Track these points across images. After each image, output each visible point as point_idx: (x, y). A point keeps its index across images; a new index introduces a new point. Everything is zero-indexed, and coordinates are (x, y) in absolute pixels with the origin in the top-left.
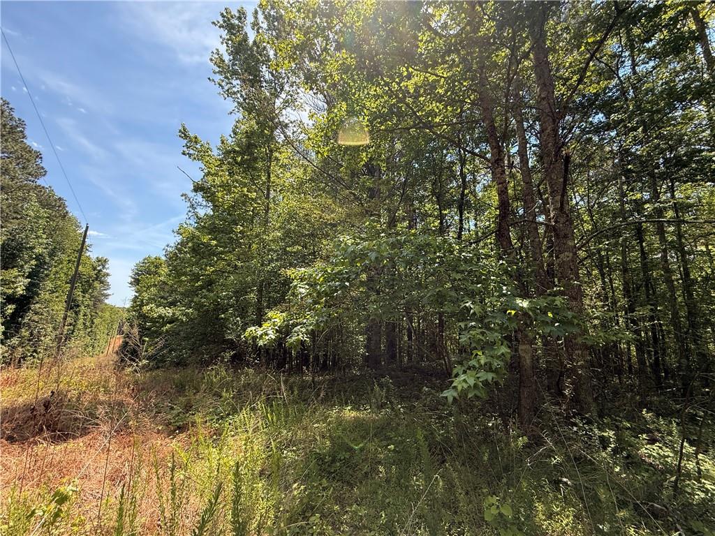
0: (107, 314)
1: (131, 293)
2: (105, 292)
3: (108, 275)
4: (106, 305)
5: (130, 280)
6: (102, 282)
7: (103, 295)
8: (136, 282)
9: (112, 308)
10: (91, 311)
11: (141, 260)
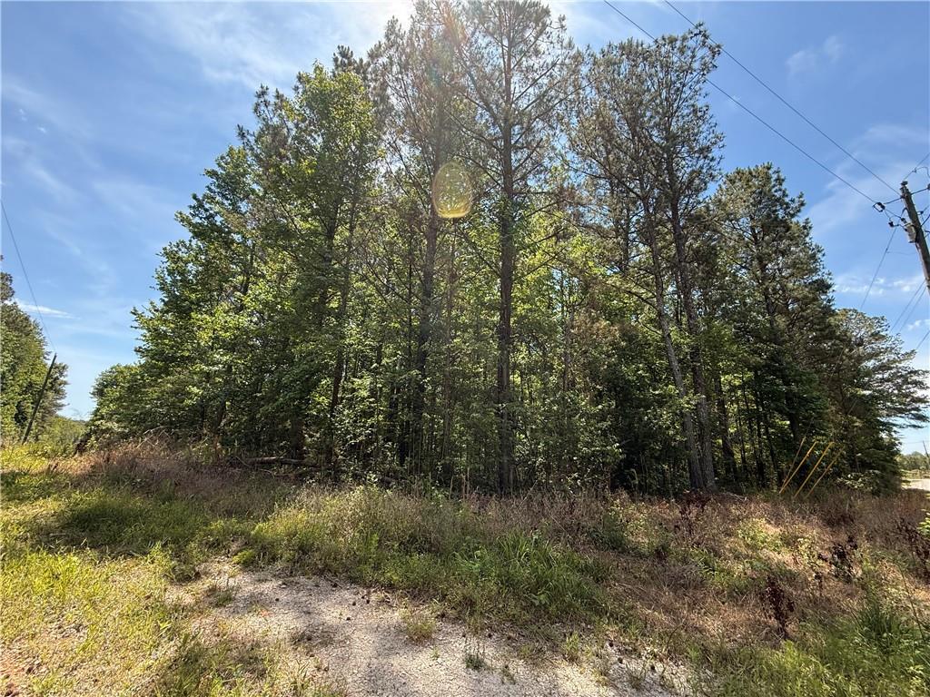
0: (57, 430)
1: (93, 404)
2: (58, 401)
3: (65, 383)
4: (57, 417)
5: (92, 390)
6: (57, 392)
7: (55, 406)
8: (100, 392)
9: (65, 422)
10: (38, 425)
11: (108, 369)
